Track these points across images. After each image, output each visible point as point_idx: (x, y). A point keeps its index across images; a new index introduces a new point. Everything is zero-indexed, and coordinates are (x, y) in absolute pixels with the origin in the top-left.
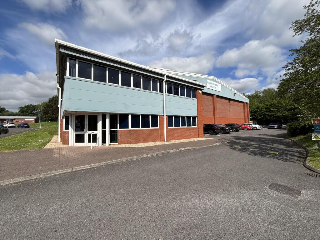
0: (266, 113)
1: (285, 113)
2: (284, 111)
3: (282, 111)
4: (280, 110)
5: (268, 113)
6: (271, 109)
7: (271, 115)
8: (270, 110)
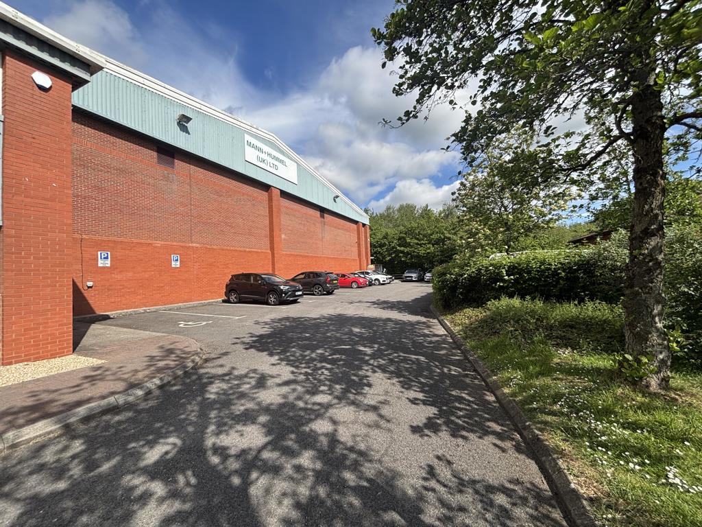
0: (398, 248)
1: (429, 248)
2: (428, 244)
3: (425, 244)
4: (422, 242)
5: (402, 249)
6: (408, 240)
7: (408, 253)
8: (406, 242)
